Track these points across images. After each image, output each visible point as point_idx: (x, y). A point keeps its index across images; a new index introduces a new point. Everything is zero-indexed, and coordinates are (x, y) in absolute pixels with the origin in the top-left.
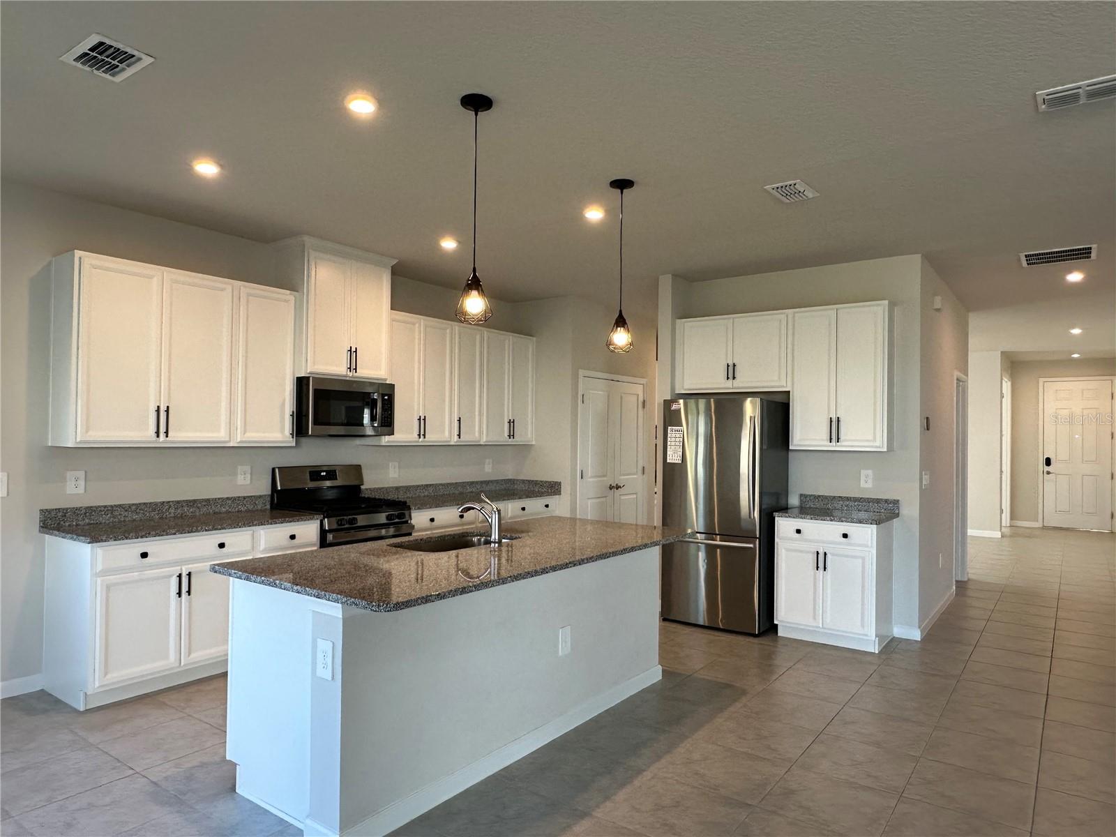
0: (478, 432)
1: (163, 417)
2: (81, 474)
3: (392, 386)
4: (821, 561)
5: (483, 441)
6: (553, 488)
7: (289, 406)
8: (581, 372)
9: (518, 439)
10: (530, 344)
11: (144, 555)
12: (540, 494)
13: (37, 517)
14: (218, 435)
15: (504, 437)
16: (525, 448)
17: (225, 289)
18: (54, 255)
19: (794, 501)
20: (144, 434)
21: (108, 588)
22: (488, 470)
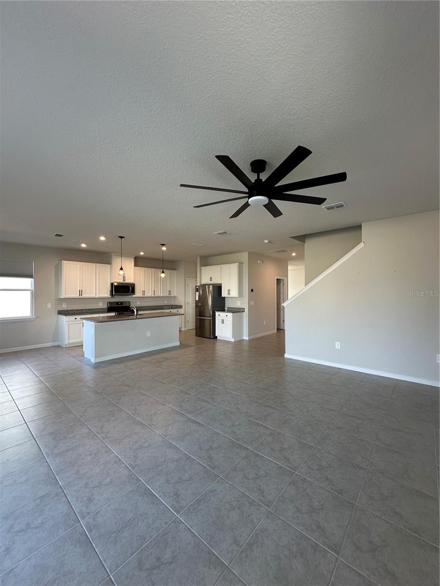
0: (159, 293)
1: (81, 292)
2: (66, 303)
3: (134, 284)
4: (223, 322)
5: (161, 295)
6: (181, 307)
7: (109, 289)
8: (187, 279)
9: (172, 295)
10: (175, 272)
11: (76, 319)
12: (176, 308)
13: (57, 312)
14: (93, 295)
15: (167, 295)
16: (175, 297)
17: (93, 265)
18: (60, 261)
19: (226, 309)
20: (77, 296)
21: (69, 325)
22: (166, 303)
